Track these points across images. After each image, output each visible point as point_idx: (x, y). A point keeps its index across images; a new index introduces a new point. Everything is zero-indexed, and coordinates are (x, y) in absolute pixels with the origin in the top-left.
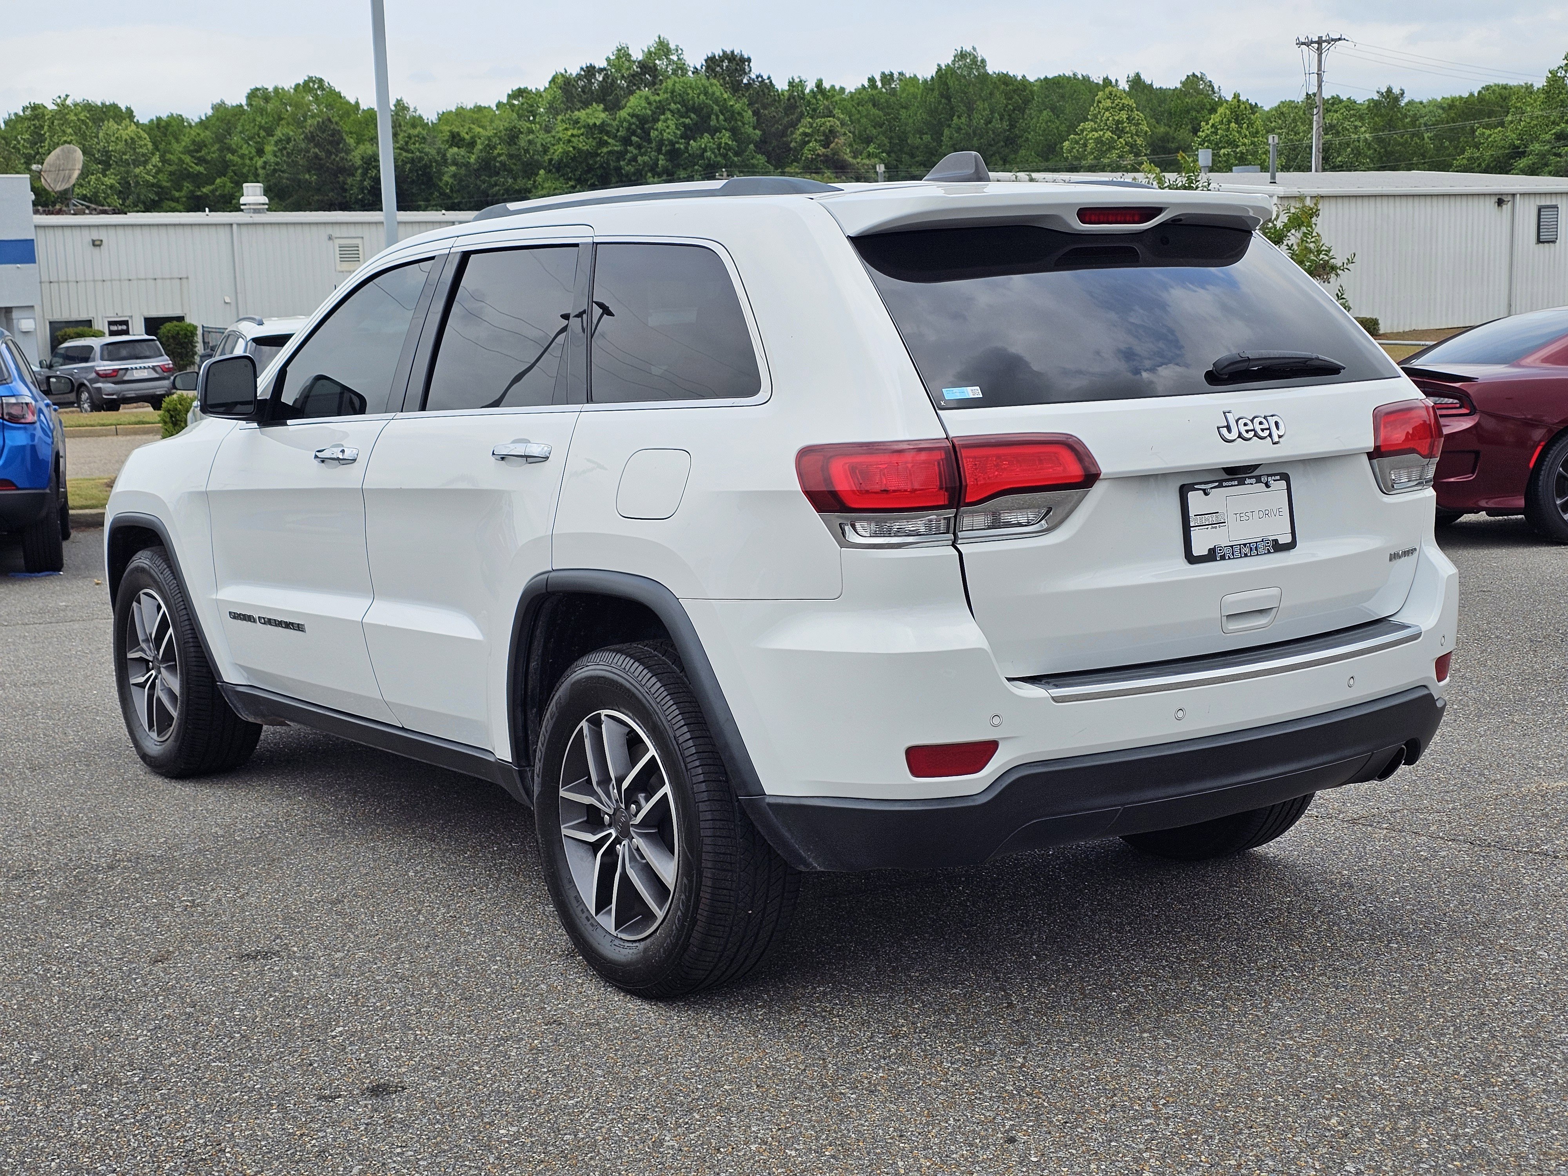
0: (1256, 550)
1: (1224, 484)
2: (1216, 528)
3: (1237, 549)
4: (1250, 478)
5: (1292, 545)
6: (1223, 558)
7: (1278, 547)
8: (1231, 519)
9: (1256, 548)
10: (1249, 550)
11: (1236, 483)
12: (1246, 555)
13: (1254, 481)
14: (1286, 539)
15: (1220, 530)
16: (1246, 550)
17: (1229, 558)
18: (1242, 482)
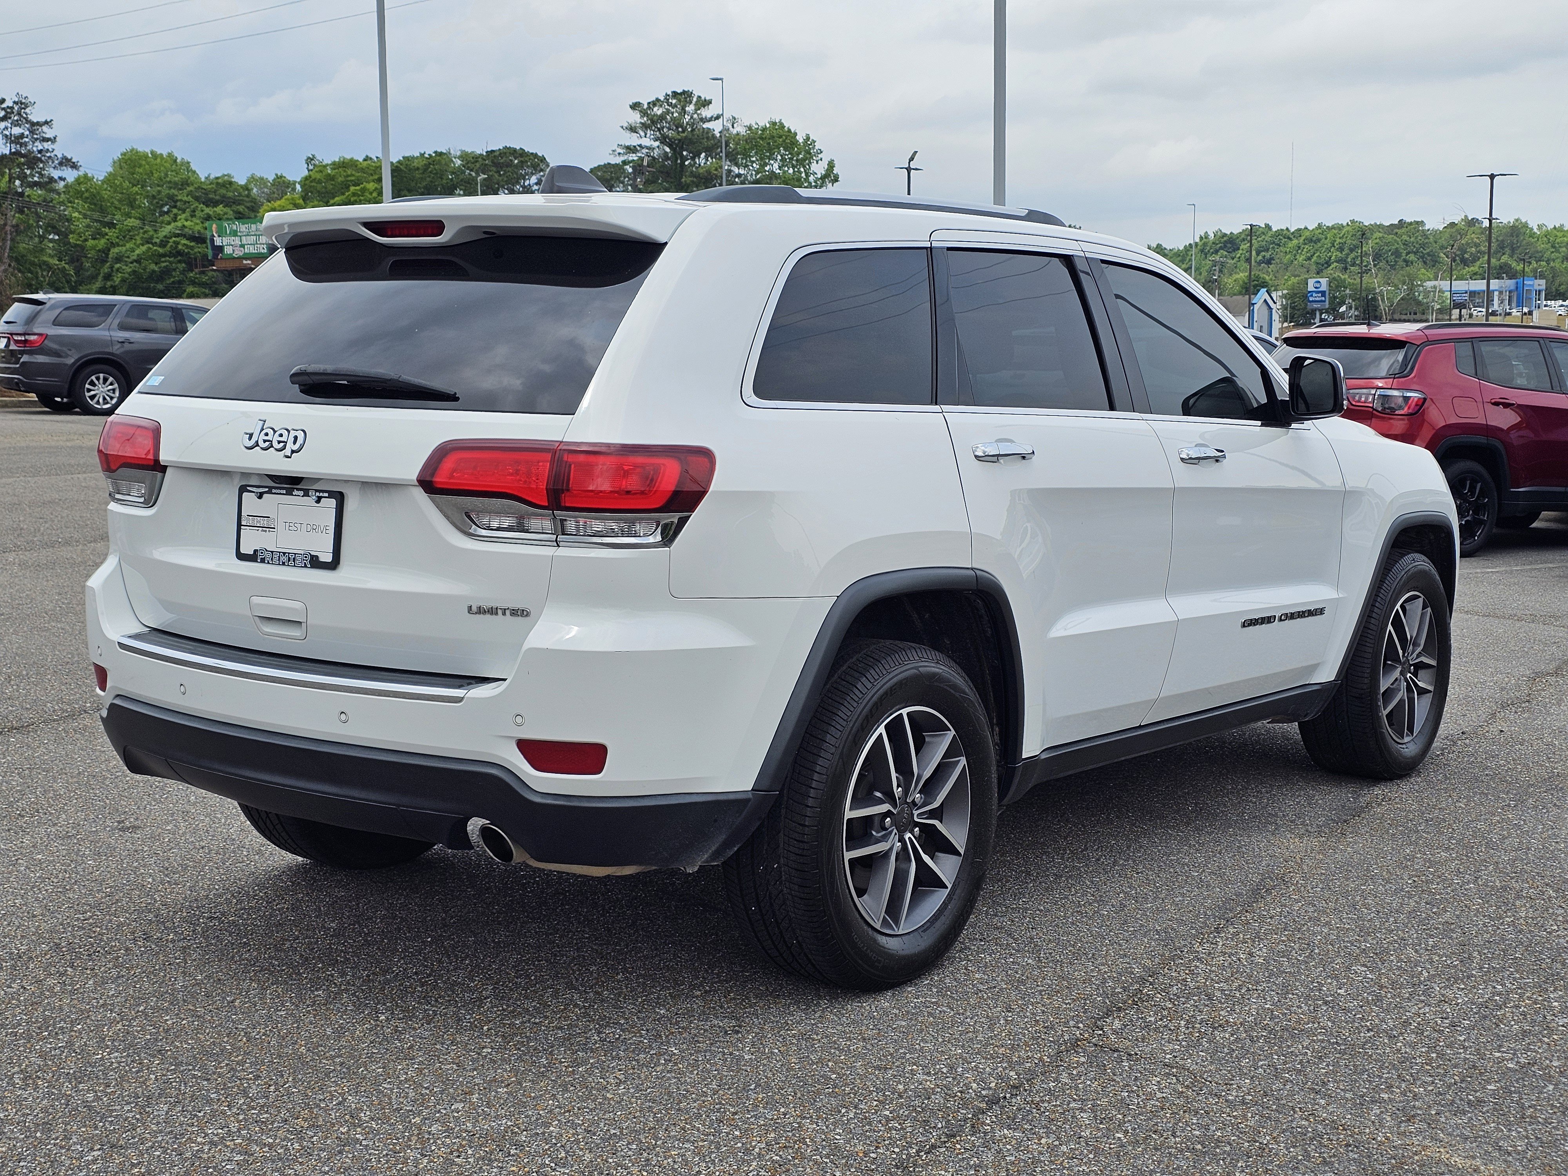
0: (294, 561)
1: (274, 491)
2: (266, 531)
3: (276, 556)
4: (298, 489)
5: (334, 565)
6: (263, 561)
7: (315, 563)
8: (280, 526)
9: (294, 559)
10: (287, 559)
11: (284, 492)
12: (284, 564)
13: (301, 493)
14: (327, 558)
15: (269, 535)
16: (284, 559)
17: (268, 563)
18: (289, 493)
